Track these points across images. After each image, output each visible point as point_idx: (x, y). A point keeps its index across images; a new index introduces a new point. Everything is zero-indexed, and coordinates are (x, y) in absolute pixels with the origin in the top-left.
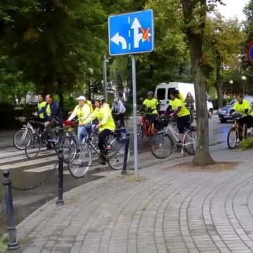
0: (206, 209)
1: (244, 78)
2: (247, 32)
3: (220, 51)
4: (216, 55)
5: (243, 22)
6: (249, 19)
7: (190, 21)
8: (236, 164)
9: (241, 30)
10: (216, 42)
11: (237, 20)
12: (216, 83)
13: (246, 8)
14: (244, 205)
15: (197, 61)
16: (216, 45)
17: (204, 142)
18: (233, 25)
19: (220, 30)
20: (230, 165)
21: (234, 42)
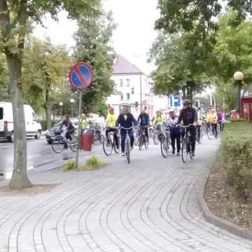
0: (14, 236)
1: (72, 101)
2: (76, 57)
3: (48, 73)
4: (46, 76)
5: (72, 48)
6: (78, 44)
7: (8, 40)
8: (54, 186)
9: (70, 54)
10: (45, 64)
11: (65, 45)
12: (45, 104)
13: (75, 34)
14: (53, 229)
15: (16, 81)
16: (45, 67)
17: (22, 165)
18: (62, 49)
19: (50, 52)
20: (48, 187)
21: (63, 65)
